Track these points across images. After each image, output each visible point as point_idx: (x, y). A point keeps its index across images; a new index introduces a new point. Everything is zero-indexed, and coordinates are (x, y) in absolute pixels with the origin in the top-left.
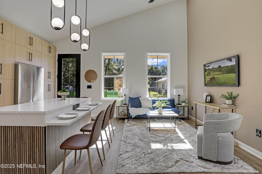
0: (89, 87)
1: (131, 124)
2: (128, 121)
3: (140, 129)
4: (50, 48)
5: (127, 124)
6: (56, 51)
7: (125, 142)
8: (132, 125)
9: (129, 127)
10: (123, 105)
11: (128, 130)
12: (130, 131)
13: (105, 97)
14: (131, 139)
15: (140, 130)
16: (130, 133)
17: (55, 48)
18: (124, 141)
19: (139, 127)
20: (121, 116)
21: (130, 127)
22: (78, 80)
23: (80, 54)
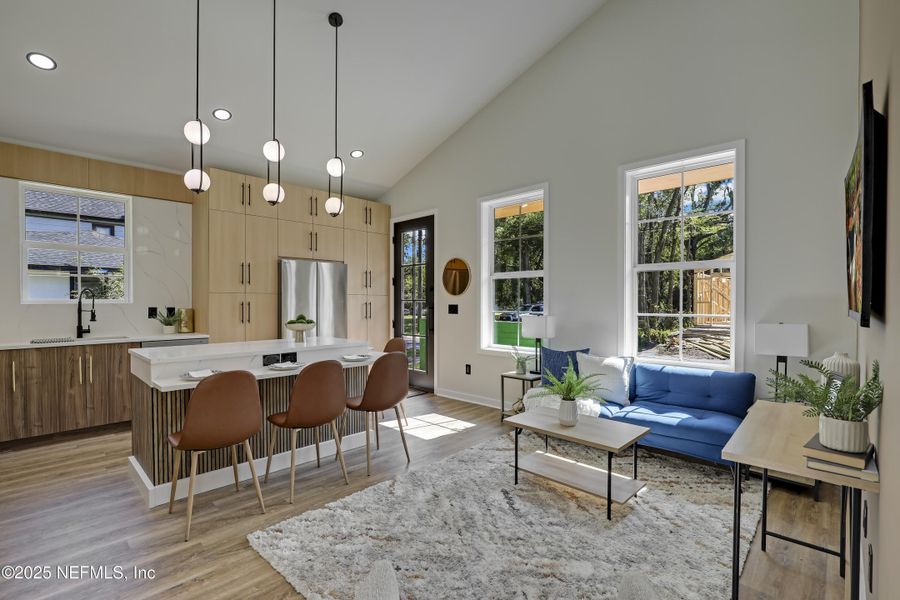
0: (453, 309)
4: (369, 212)
6: (389, 217)
10: (527, 375)
17: (388, 208)
22: (430, 289)
23: (433, 216)
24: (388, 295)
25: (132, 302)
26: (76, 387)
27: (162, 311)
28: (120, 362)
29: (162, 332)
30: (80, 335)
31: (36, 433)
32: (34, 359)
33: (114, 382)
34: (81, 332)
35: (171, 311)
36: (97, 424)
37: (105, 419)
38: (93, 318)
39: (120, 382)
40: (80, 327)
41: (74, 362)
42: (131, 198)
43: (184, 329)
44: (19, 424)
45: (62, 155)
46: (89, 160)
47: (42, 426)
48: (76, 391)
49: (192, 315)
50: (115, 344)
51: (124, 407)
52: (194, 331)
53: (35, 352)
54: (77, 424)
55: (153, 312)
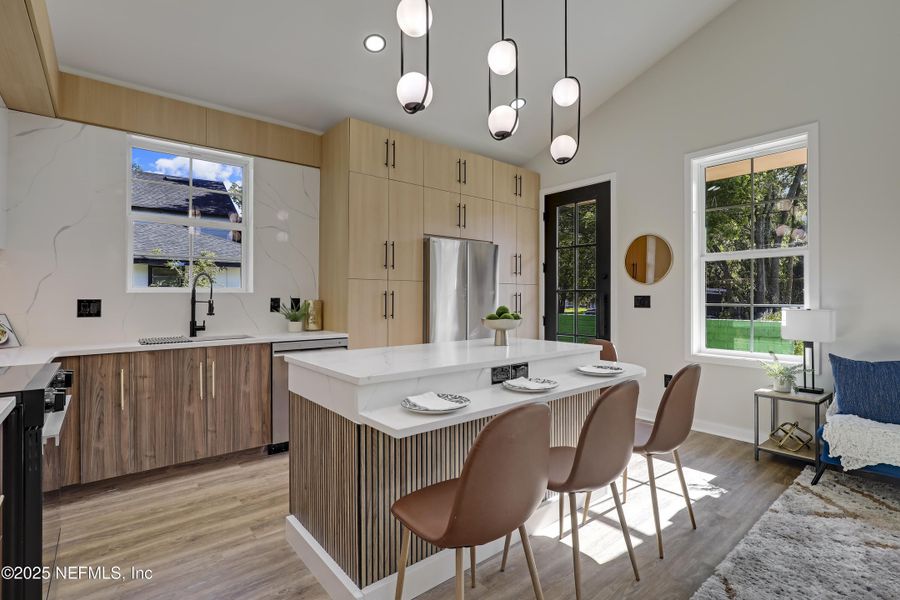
0: (643, 302)
1: (829, 501)
2: (815, 482)
3: (877, 552)
4: (519, 181)
5: (803, 493)
6: (538, 188)
7: (729, 590)
8: (833, 509)
9: (800, 518)
10: (793, 394)
11: (788, 531)
12: (796, 539)
13: (708, 346)
14: (774, 586)
15: (868, 558)
16: (788, 548)
17: (537, 177)
18: (725, 581)
19: (875, 537)
20: (781, 447)
21: (809, 519)
22: (604, 276)
23: (609, 182)
24: (538, 284)
25: (251, 290)
26: (195, 404)
27: (286, 303)
28: (247, 370)
29: (287, 330)
30: (193, 334)
31: (147, 466)
32: (146, 366)
33: (239, 397)
34: (195, 329)
35: (296, 302)
36: (219, 453)
37: (229, 446)
38: (211, 312)
39: (247, 395)
40: (193, 323)
41: (194, 369)
42: (251, 159)
43: (312, 326)
44: (127, 454)
45: (178, 104)
46: (207, 109)
47: (155, 457)
48: (194, 409)
49: (322, 307)
50: (241, 346)
51: (251, 429)
52: (322, 329)
53: (147, 356)
54: (196, 453)
55: (275, 305)
